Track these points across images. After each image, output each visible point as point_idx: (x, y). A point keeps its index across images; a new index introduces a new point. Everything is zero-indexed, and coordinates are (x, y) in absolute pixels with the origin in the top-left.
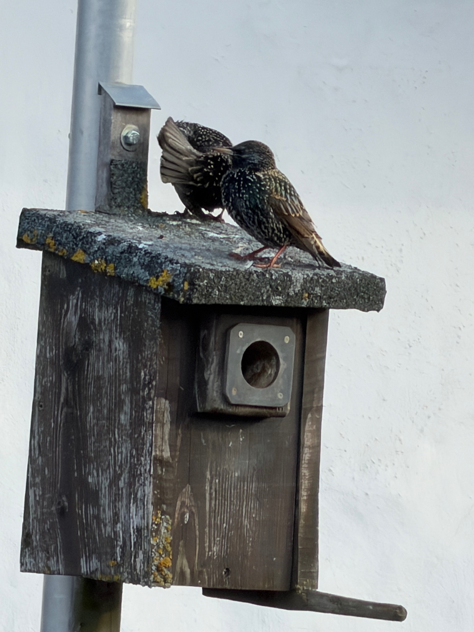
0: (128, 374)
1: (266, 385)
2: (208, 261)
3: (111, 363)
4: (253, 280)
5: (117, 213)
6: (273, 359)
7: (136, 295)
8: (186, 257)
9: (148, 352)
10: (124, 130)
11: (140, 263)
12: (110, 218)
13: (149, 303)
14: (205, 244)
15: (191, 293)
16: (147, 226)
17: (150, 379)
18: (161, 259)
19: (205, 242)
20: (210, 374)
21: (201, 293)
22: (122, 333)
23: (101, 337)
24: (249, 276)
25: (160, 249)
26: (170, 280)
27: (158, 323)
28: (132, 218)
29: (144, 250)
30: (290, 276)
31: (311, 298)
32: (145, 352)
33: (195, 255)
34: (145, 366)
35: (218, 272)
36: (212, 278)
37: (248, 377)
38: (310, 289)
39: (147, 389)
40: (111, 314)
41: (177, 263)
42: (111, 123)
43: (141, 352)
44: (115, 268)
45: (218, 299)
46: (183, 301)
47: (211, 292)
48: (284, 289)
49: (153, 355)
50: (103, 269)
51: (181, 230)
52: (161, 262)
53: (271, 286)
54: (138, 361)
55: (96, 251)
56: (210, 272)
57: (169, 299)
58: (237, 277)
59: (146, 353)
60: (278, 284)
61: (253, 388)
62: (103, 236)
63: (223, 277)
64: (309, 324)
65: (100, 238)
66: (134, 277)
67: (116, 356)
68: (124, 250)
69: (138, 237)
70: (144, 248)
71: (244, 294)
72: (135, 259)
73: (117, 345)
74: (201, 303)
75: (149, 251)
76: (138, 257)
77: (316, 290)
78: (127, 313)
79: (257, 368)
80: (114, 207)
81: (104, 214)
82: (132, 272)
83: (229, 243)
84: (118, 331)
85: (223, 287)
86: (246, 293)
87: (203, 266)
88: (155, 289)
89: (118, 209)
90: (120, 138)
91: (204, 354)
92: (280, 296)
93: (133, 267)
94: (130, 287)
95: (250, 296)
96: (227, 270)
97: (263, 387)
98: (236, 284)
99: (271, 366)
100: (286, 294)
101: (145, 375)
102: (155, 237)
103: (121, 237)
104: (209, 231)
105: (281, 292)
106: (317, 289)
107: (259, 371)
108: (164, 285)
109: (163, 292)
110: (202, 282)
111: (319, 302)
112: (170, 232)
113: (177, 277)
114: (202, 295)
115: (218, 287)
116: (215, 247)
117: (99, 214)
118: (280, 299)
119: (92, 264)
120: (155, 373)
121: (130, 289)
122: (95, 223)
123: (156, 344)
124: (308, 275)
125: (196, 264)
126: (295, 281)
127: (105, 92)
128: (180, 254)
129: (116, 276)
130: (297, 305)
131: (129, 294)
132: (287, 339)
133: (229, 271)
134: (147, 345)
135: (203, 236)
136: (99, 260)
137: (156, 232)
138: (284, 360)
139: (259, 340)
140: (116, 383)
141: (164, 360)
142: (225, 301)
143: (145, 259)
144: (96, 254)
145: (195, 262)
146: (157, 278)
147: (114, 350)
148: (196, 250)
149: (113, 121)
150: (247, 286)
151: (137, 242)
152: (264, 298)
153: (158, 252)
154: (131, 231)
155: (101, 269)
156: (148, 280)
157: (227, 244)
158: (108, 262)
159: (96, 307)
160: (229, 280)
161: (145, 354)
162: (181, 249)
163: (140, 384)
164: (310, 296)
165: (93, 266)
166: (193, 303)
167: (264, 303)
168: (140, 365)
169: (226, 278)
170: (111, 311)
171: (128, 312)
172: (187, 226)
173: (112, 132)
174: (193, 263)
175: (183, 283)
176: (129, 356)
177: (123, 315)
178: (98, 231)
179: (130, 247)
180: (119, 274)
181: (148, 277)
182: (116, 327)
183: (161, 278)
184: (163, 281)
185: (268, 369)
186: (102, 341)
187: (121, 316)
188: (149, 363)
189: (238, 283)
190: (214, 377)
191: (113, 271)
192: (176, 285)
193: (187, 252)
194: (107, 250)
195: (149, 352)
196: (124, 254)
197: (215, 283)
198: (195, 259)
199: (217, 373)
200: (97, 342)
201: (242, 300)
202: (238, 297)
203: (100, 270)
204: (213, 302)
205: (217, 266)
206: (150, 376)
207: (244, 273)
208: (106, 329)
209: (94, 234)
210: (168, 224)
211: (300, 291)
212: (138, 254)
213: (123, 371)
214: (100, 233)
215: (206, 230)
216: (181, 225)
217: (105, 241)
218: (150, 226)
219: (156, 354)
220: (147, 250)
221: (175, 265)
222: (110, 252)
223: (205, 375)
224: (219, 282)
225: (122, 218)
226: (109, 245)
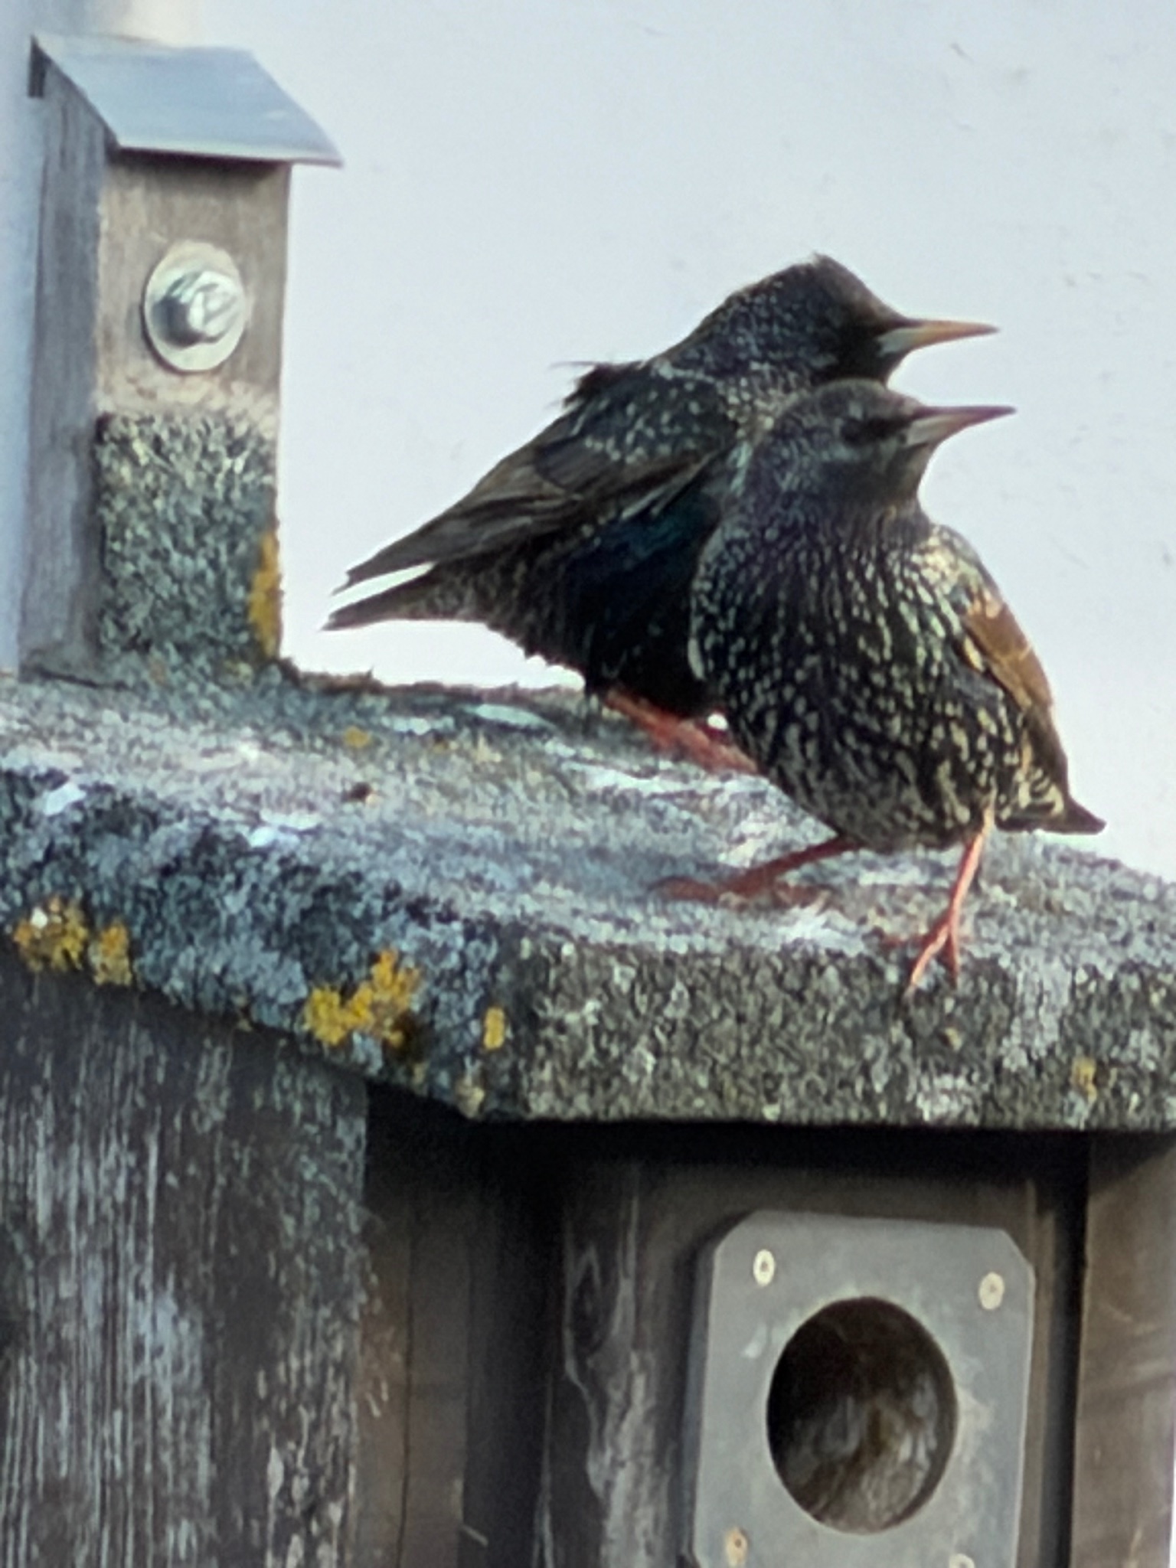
0: (204, 1470)
1: (887, 1517)
2: (601, 908)
3: (118, 1415)
4: (824, 1001)
5: (130, 680)
6: (922, 1389)
7: (240, 1083)
8: (491, 888)
9: (301, 1355)
10: (162, 266)
11: (258, 919)
12: (96, 705)
13: (309, 1117)
14: (578, 825)
15: (522, 1064)
16: (283, 738)
17: (312, 1490)
18: (366, 897)
19: (581, 818)
20: (617, 1464)
21: (568, 1063)
22: (173, 1266)
23: (66, 1290)
24: (806, 978)
25: (361, 850)
26: (414, 1003)
27: (353, 1216)
28: (206, 704)
29: (275, 856)
30: (1005, 979)
31: (1111, 1083)
32: (286, 1356)
33: (537, 878)
34: (287, 1429)
35: (652, 961)
36: (625, 987)
37: (803, 1479)
38: (1107, 1038)
39: (296, 1541)
40: (113, 1174)
41: (447, 917)
42: (97, 235)
43: (269, 1360)
44: (134, 951)
45: (655, 1090)
46: (482, 1106)
47: (620, 1060)
48: (977, 1039)
49: (331, 1372)
50: (74, 955)
51: (454, 758)
52: (368, 913)
53: (910, 1029)
54: (254, 1406)
55: (39, 866)
56: (612, 960)
57: (409, 1095)
58: (745, 981)
59: (295, 1364)
60: (950, 1019)
61: (826, 1531)
62: (71, 792)
63: (679, 986)
64: (1095, 1210)
65: (54, 803)
66: (234, 990)
67: (142, 1380)
68: (178, 860)
69: (241, 795)
70: (272, 847)
71: (781, 1067)
72: (234, 903)
73: (145, 1327)
74: (571, 1114)
75: (305, 860)
76: (246, 889)
77: (1133, 1042)
78: (192, 1170)
79: (844, 1435)
80: (117, 650)
81: (66, 686)
82: (217, 969)
83: (697, 819)
84: (150, 1256)
85: (677, 1038)
86: (788, 1058)
87: (580, 927)
88: (334, 1049)
89: (133, 658)
90: (141, 308)
91: (582, 1367)
92: (956, 1074)
93: (223, 942)
94: (207, 1043)
95: (808, 1077)
96: (699, 948)
97: (872, 1529)
98: (740, 1019)
99: (912, 1421)
100: (988, 1065)
101: (289, 1473)
102: (326, 794)
103: (160, 796)
104: (592, 762)
105: (961, 1058)
106: (1142, 1041)
107: (852, 1445)
108: (379, 1025)
109: (377, 1064)
110: (576, 1005)
111: (1149, 1103)
112: (400, 768)
113: (450, 988)
114: (574, 1073)
115: (652, 1035)
116: (627, 838)
117: (42, 685)
118: (952, 1093)
119: (15, 927)
120: (340, 1463)
121: (210, 1053)
122: (26, 728)
123: (347, 1320)
124: (1094, 974)
125: (545, 920)
126: (1030, 999)
127: (67, 83)
128: (460, 875)
129: (142, 988)
130: (1040, 1117)
131: (202, 1075)
132: (992, 1291)
133: (706, 955)
134: (298, 1322)
135: (564, 781)
136: (55, 906)
137: (330, 766)
138: (976, 1394)
139: (850, 1292)
140: (140, 1516)
141: (385, 1397)
142: (688, 1102)
143: (282, 906)
144: (40, 876)
145: (540, 914)
146: (347, 992)
147: (130, 1349)
148: (541, 856)
149: (104, 226)
150: (792, 1028)
151: (240, 817)
152: (878, 1087)
153: (352, 866)
154: (207, 764)
155: (66, 954)
156: (300, 1004)
157: (688, 823)
158: (99, 920)
159: (41, 1140)
160: (706, 997)
161: (288, 1369)
162: (464, 848)
163: (264, 1519)
164: (1108, 1076)
165: (22, 938)
166: (531, 1116)
167: (876, 1112)
168: (265, 1423)
169: (692, 990)
170: (111, 1159)
171: (201, 1166)
172: (482, 741)
173: (102, 282)
174: (531, 920)
175: (479, 1014)
176: (208, 1382)
177: (172, 1180)
178: (43, 770)
179: (207, 840)
180: (154, 979)
181: (303, 992)
182: (140, 1235)
183: (364, 994)
184: (374, 1007)
185: (900, 1438)
186: (70, 1311)
187: (161, 1186)
188: (306, 1416)
189: (751, 1010)
190: (637, 1482)
191: (126, 962)
192: (441, 1022)
193: (492, 866)
194: (92, 858)
195: (308, 1359)
196: (180, 878)
197: (637, 1014)
198: (538, 898)
199: (647, 1462)
200: (47, 1316)
201: (771, 1099)
202: (753, 1082)
203: (57, 956)
204: (625, 1107)
205: (650, 928)
206: (314, 1478)
207: (779, 964)
208: (90, 1249)
209: (25, 779)
210: (385, 730)
211: (1058, 1051)
212: (251, 876)
213: (176, 1455)
214: (55, 779)
215: (576, 758)
216: (453, 736)
217: (78, 817)
218: (297, 736)
219: (341, 1368)
220: (293, 855)
221: (436, 926)
222: (107, 870)
223: (592, 1469)
224: (659, 1011)
225: (156, 703)
226: (97, 832)
